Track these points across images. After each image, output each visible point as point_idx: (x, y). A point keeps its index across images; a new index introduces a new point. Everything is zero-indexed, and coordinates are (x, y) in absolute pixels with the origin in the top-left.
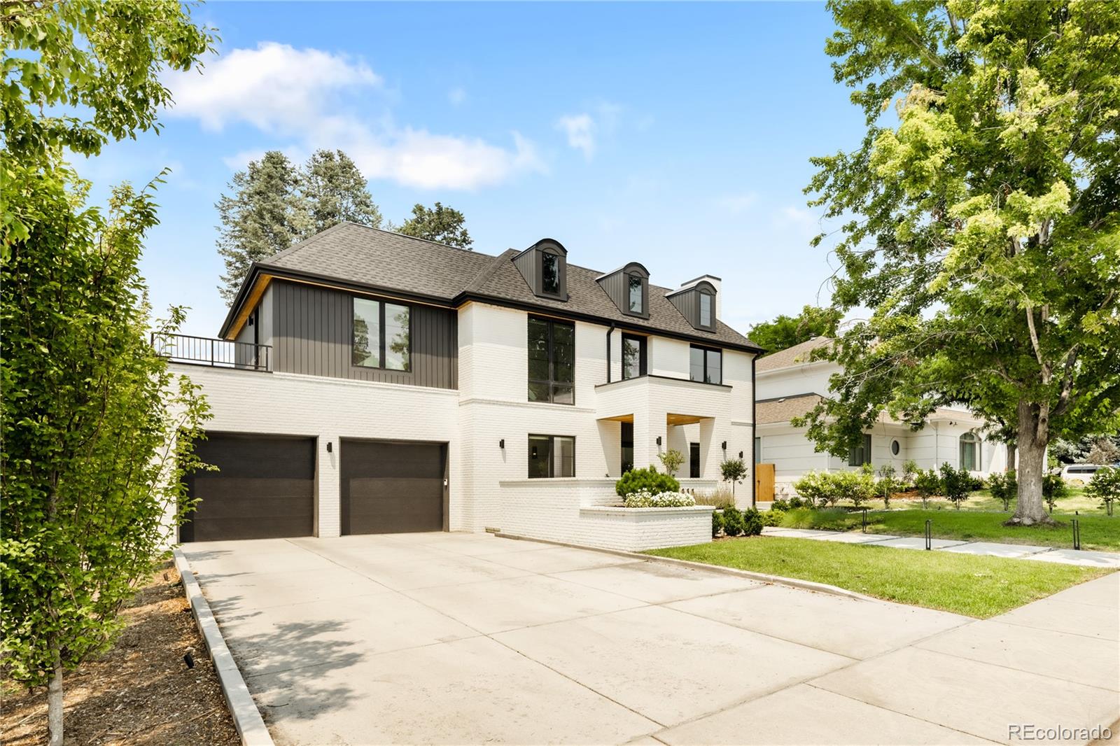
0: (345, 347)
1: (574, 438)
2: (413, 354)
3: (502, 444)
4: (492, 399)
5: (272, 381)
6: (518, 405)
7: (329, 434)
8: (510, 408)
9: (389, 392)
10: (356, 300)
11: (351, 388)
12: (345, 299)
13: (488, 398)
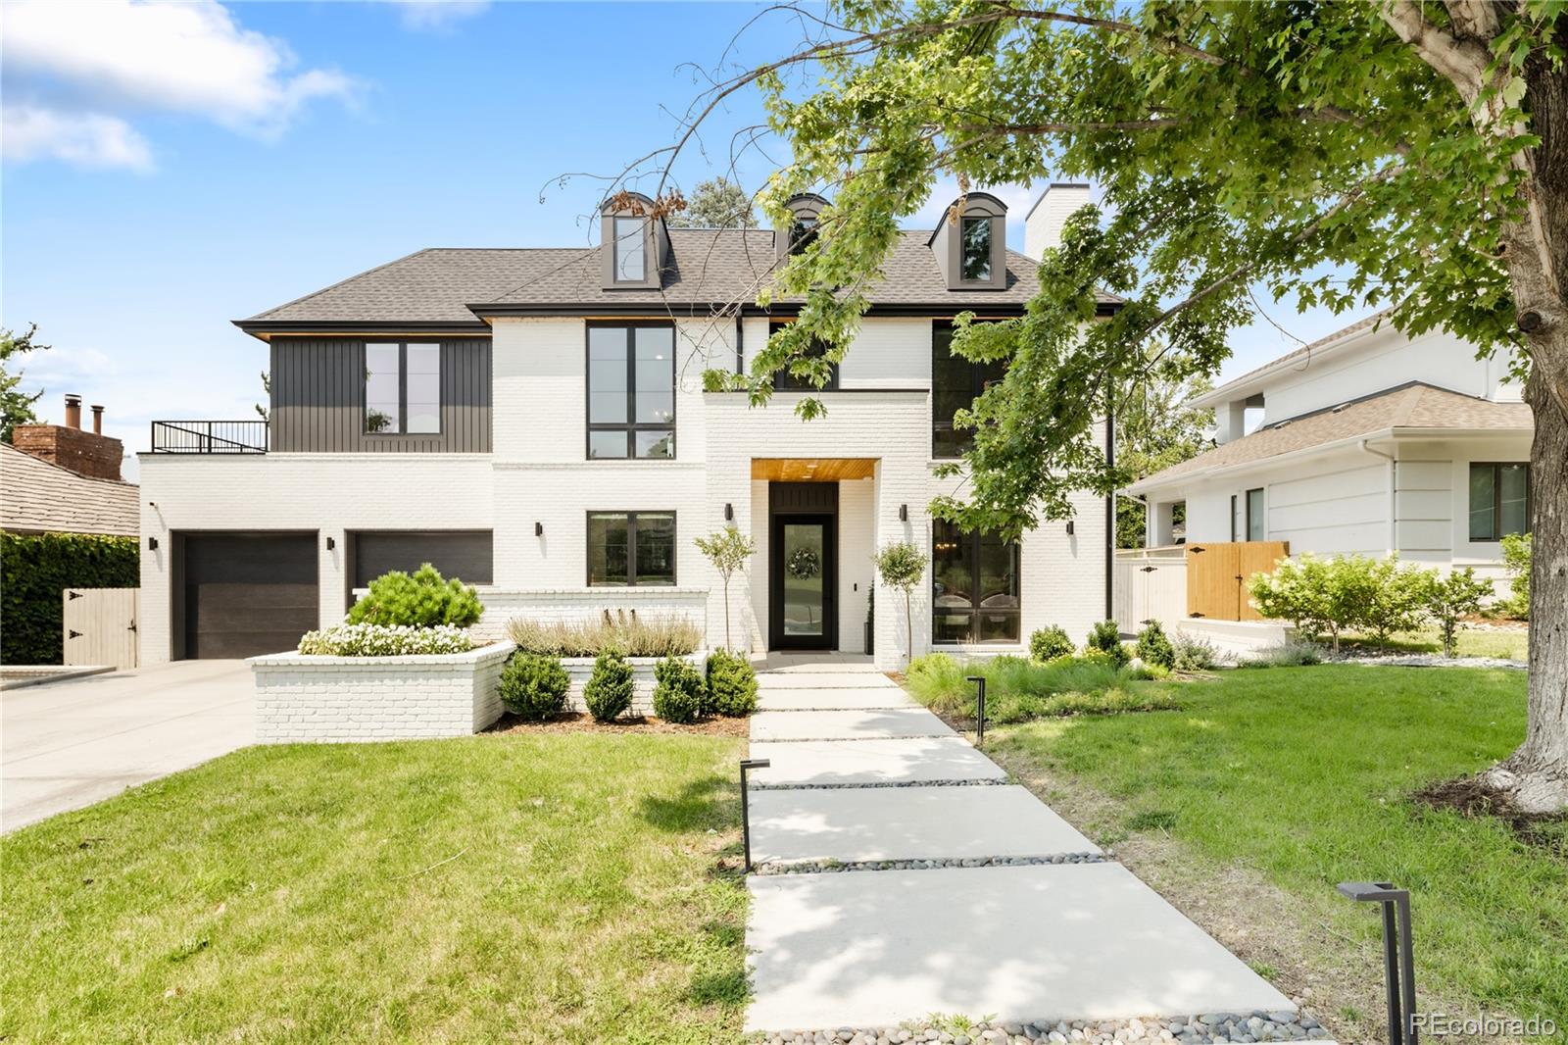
0: (354, 409)
1: (673, 513)
2: (444, 408)
3: (539, 530)
4: (522, 461)
5: (265, 464)
6: (566, 467)
7: (332, 527)
8: (553, 472)
9: (408, 464)
10: (369, 347)
11: (358, 464)
12: (354, 347)
13: (516, 460)
